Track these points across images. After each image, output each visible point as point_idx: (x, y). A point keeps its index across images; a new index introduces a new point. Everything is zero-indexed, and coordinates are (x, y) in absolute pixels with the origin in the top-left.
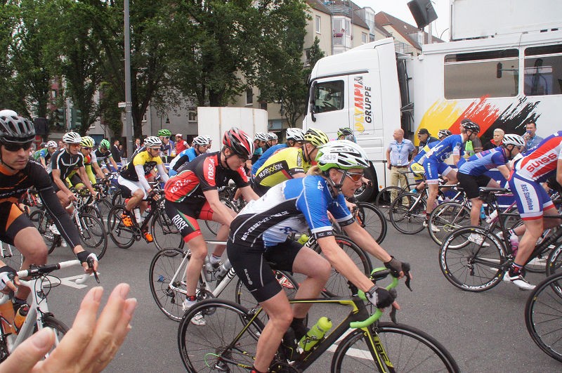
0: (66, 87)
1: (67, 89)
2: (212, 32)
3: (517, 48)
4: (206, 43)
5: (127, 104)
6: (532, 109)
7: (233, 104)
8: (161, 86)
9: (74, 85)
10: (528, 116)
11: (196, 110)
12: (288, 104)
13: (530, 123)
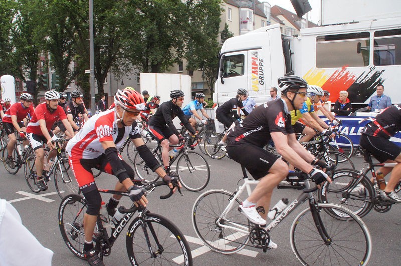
0: (50, 59)
1: (51, 60)
2: (153, 20)
3: (369, 31)
4: (149, 27)
5: (91, 71)
6: (379, 75)
7: (169, 71)
8: (117, 58)
9: (56, 57)
10: (377, 81)
11: (139, 75)
12: (208, 72)
13: (379, 85)
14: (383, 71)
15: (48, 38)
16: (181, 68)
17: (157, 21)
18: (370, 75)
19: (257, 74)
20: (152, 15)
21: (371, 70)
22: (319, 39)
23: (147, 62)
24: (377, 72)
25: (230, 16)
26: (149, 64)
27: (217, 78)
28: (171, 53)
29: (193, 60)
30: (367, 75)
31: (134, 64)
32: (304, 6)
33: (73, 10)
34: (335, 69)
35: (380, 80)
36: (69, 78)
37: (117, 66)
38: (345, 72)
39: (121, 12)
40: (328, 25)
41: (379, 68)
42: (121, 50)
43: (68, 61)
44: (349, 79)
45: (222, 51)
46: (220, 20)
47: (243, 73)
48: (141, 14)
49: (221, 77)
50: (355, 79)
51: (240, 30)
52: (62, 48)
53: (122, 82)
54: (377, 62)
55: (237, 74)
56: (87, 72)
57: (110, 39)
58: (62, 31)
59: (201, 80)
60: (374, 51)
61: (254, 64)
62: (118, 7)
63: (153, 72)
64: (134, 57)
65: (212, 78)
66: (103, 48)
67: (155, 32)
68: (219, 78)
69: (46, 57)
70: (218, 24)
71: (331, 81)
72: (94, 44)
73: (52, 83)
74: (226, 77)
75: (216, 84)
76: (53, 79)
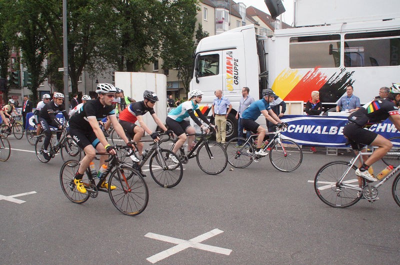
0: (21, 56)
1: (23, 57)
2: (128, 18)
3: (340, 34)
4: (124, 26)
5: (65, 69)
6: (350, 76)
7: (145, 70)
8: (92, 56)
9: (28, 54)
10: (347, 82)
11: (114, 73)
12: (183, 71)
13: (348, 86)
14: (353, 72)
15: (19, 34)
16: (156, 67)
17: (132, 19)
18: (341, 76)
19: (232, 74)
20: (128, 13)
21: (342, 71)
22: (292, 40)
23: (123, 61)
24: (347, 73)
25: (206, 17)
26: (125, 62)
27: (192, 78)
28: (146, 51)
29: (169, 59)
30: (338, 76)
31: (109, 62)
32: (278, 7)
33: (46, 6)
34: (307, 70)
35: (350, 81)
36: (41, 76)
37: (91, 65)
38: (317, 73)
39: (96, 10)
40: (301, 27)
41: (349, 70)
42: (95, 48)
43: (41, 59)
44: (321, 80)
45: (197, 50)
46: (196, 20)
47: (218, 73)
48: (117, 12)
49: (196, 76)
50: (327, 79)
51: (215, 30)
52: (34, 45)
53: (97, 81)
54: (348, 63)
55: (212, 74)
56: (61, 70)
57: (84, 37)
58: (34, 28)
59: (177, 79)
60: (345, 53)
61: (229, 63)
62: (93, 5)
63: (128, 71)
64: (109, 56)
65: (188, 77)
66: (78, 46)
67: (130, 31)
68: (194, 78)
69: (18, 54)
70: (194, 24)
71: (304, 81)
72: (68, 42)
73: (24, 80)
74: (201, 76)
75: (191, 83)
76: (24, 77)
